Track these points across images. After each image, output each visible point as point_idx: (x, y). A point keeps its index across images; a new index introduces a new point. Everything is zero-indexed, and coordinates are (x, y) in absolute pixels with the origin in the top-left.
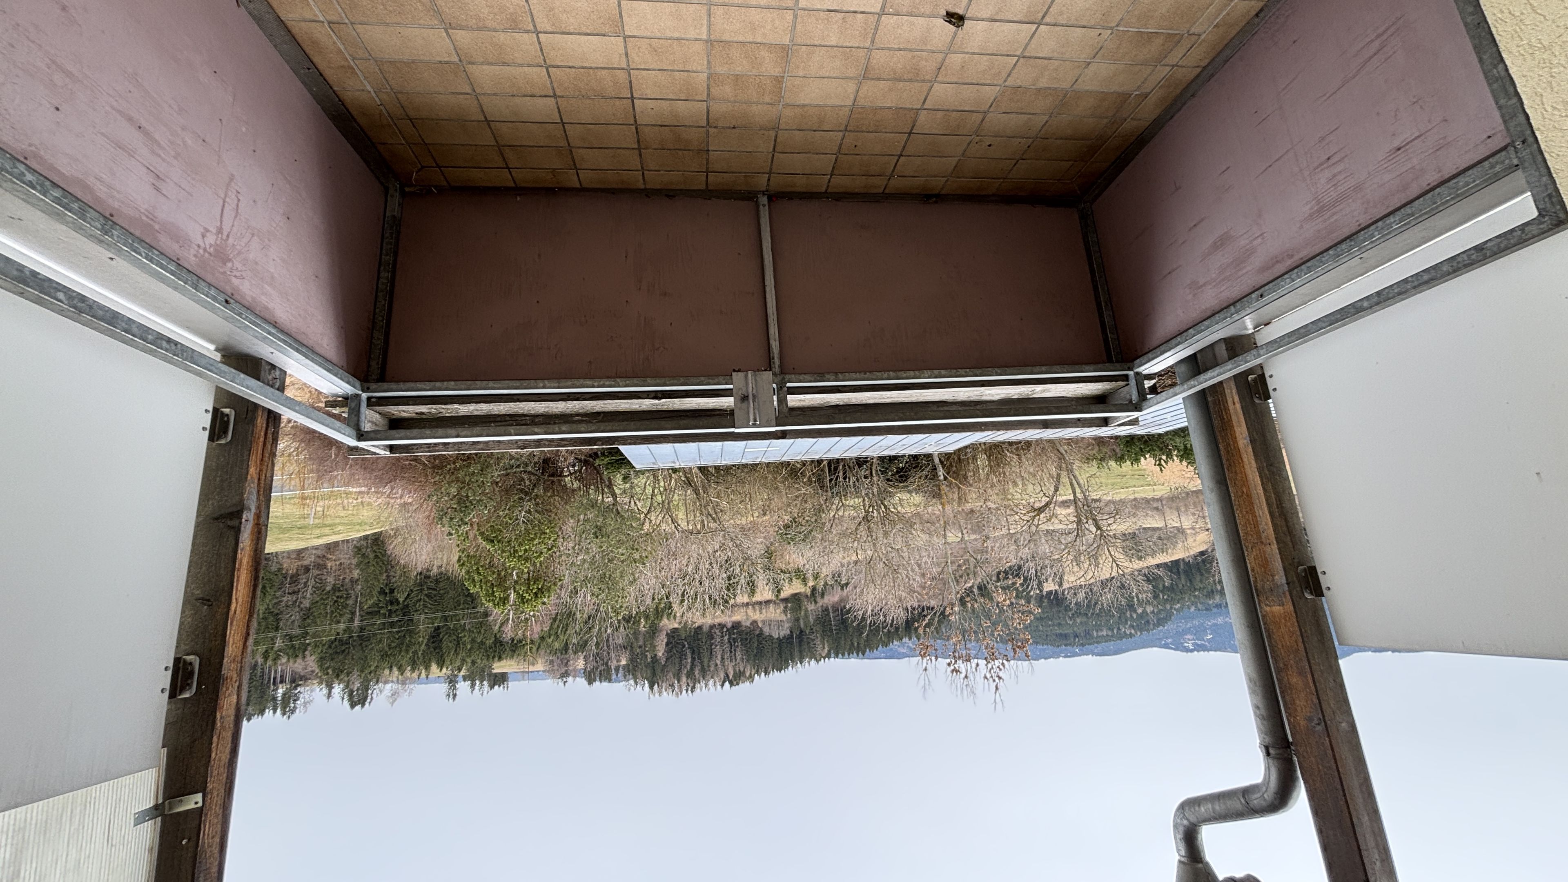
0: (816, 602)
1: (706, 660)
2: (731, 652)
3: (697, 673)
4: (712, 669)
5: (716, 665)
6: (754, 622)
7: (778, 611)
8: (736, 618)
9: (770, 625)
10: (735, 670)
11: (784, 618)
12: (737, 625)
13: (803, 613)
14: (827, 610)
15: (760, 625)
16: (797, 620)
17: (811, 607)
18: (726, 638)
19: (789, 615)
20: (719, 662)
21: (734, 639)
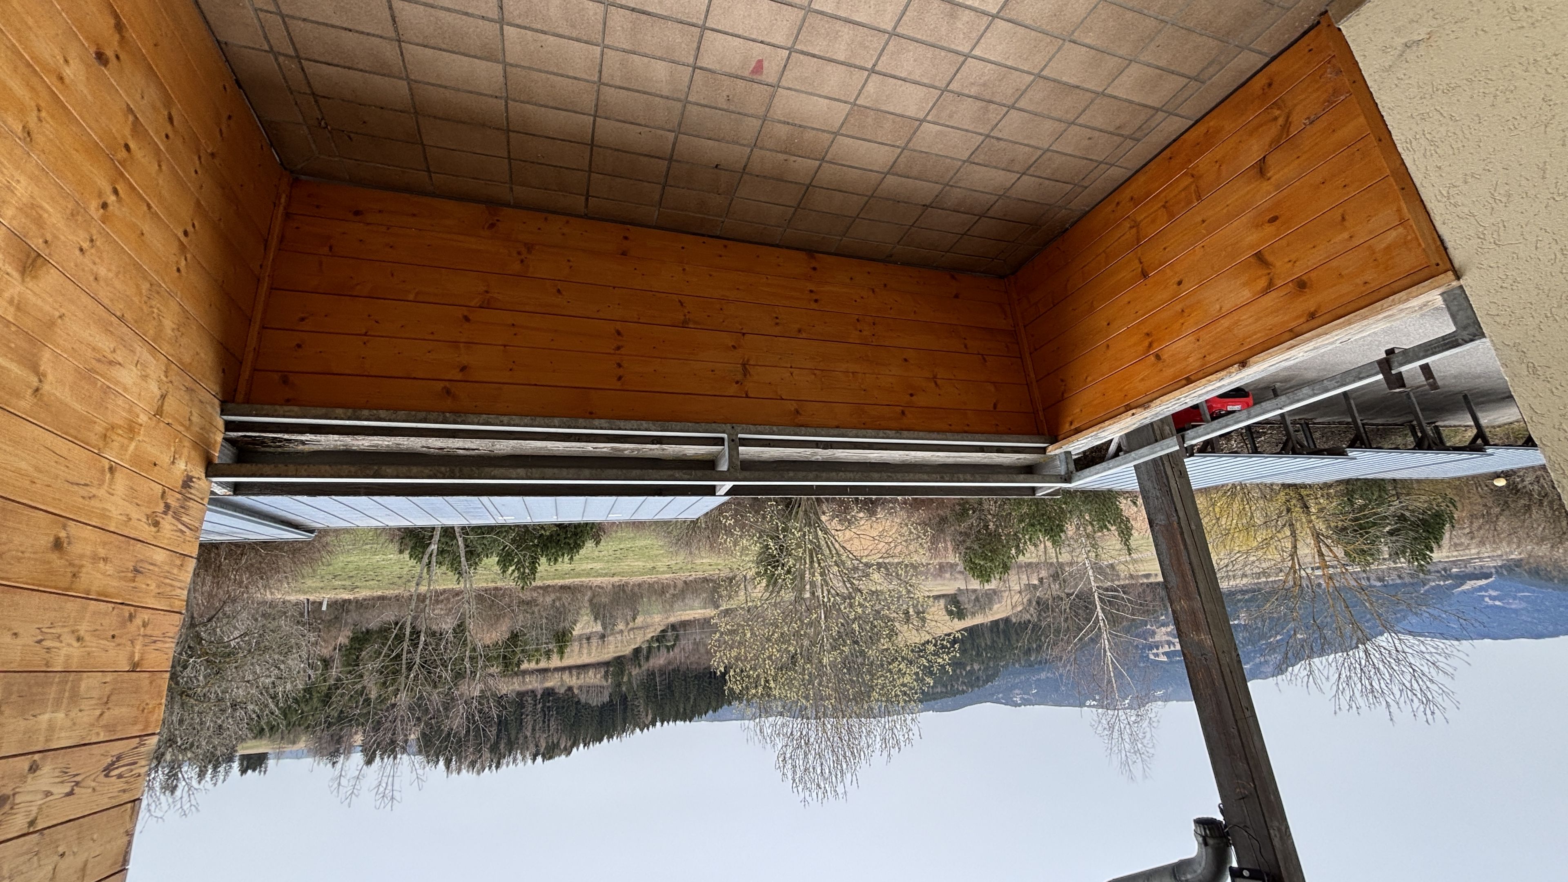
0: (640, 666)
1: (513, 733)
2: (544, 722)
3: (502, 746)
4: (520, 742)
5: (526, 737)
6: (570, 689)
7: (598, 676)
8: (549, 684)
10: (547, 742)
11: (605, 684)
12: (549, 693)
14: (653, 673)
15: (576, 691)
16: (619, 685)
19: (610, 680)
20: (528, 734)
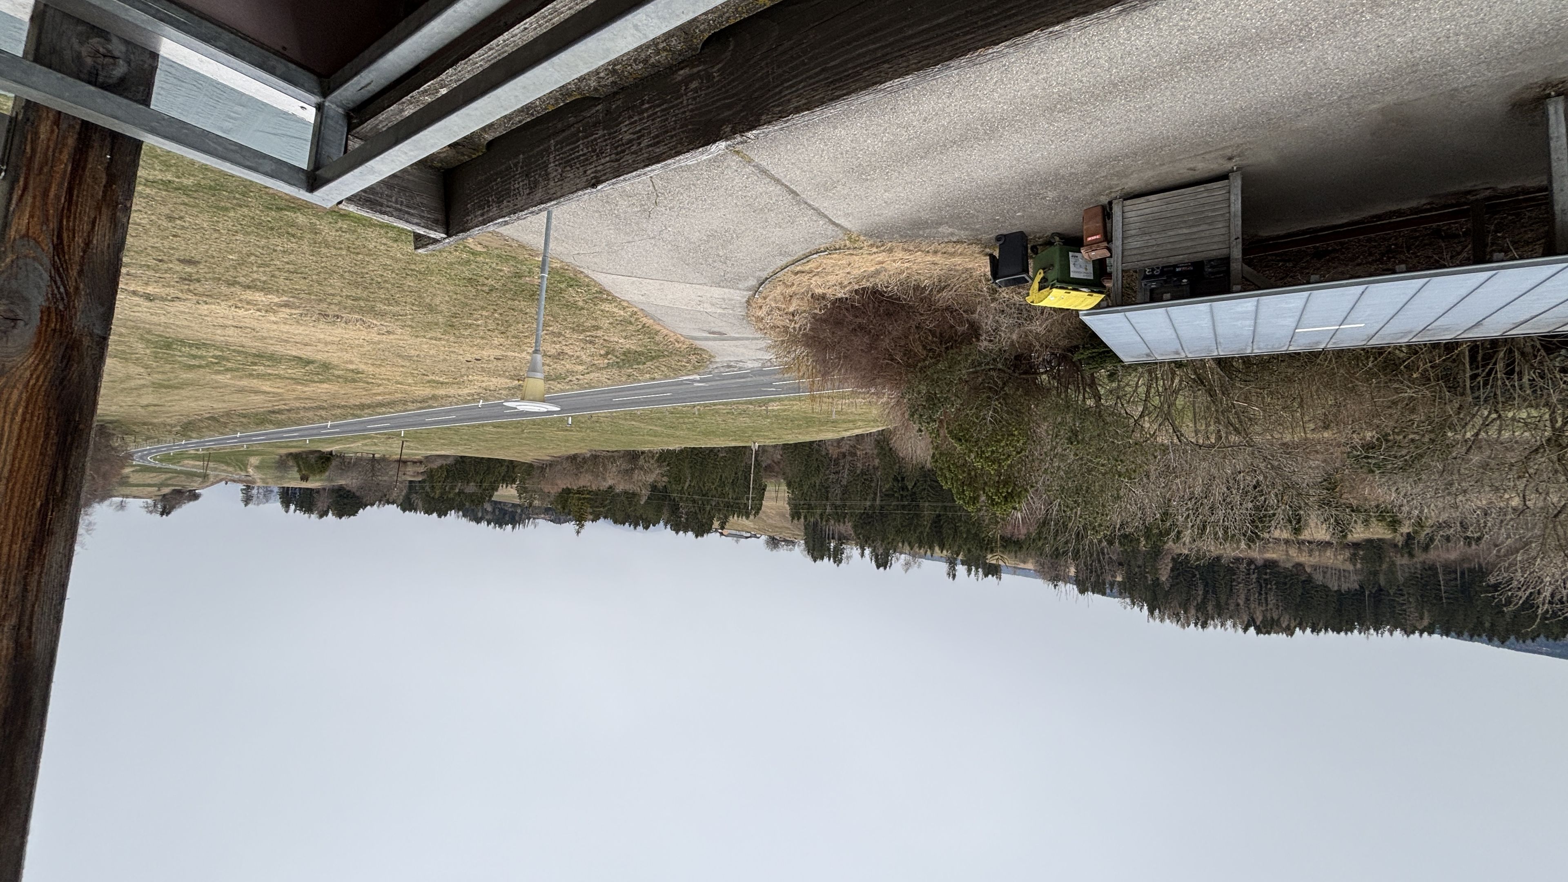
0: (1411, 555)
2: (1260, 594)
3: (1210, 608)
4: (1232, 607)
5: (1238, 605)
6: (1299, 565)
7: (1341, 558)
8: (1269, 555)
9: (1325, 573)
10: (1264, 616)
11: (1351, 568)
12: (1271, 565)
13: (1385, 566)
15: (1308, 570)
16: (1376, 573)
17: (1402, 561)
18: (1254, 576)
19: (1359, 566)
20: (1241, 602)
21: (1265, 580)
